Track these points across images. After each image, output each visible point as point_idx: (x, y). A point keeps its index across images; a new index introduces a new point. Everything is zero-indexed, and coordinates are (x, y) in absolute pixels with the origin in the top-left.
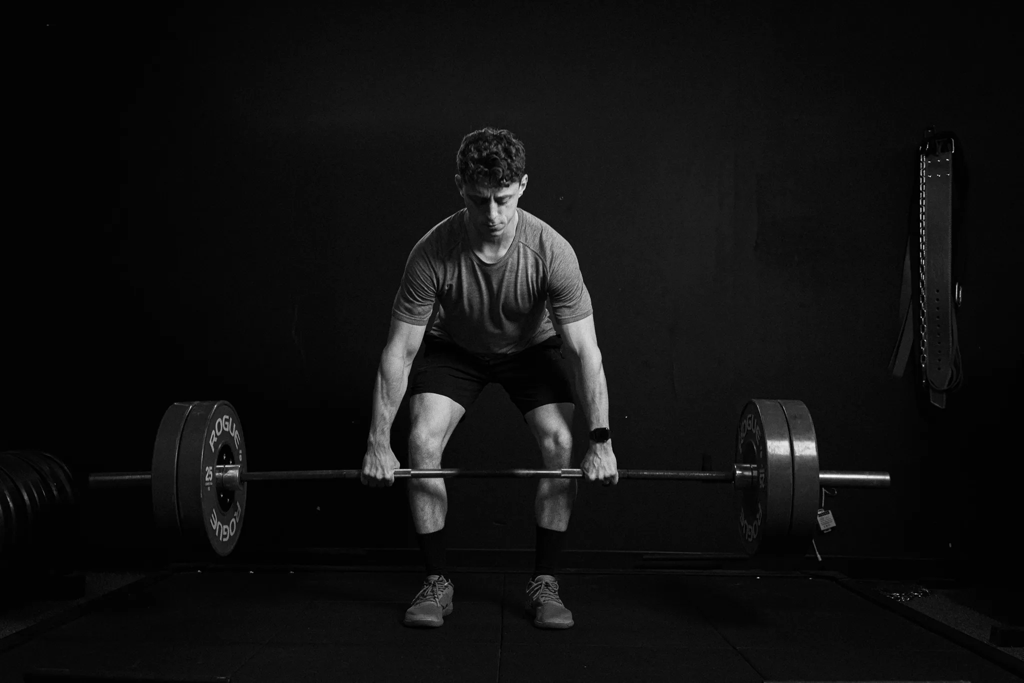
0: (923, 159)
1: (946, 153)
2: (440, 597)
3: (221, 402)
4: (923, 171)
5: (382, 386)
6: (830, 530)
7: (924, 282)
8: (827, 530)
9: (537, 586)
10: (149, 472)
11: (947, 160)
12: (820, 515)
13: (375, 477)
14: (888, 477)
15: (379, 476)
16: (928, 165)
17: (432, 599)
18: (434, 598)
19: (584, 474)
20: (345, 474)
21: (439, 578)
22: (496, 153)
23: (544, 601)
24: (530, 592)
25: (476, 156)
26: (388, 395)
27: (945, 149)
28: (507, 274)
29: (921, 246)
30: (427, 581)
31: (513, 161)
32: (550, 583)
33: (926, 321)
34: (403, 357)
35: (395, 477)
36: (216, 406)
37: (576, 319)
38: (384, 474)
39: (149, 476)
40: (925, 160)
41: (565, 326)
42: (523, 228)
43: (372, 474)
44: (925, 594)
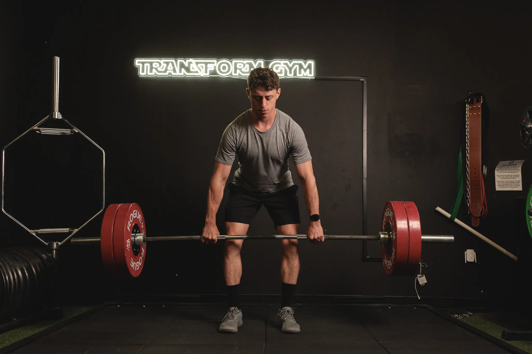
0: (467, 106)
1: (479, 103)
2: (236, 318)
3: (134, 203)
4: (467, 111)
5: (211, 195)
6: (424, 284)
7: (468, 165)
8: (423, 284)
9: (283, 312)
10: (100, 237)
11: (479, 106)
12: (419, 277)
13: (208, 238)
14: (453, 238)
15: (210, 238)
16: (470, 109)
17: (232, 319)
18: (233, 318)
19: (308, 237)
20: (194, 238)
21: (235, 308)
22: (266, 74)
23: (286, 320)
24: (279, 315)
25: (257, 76)
26: (214, 199)
27: (478, 101)
28: (271, 138)
29: (467, 147)
30: (229, 310)
31: (274, 78)
32: (289, 310)
33: (470, 184)
34: (221, 180)
35: (217, 239)
36: (131, 205)
37: (304, 162)
38: (212, 237)
39: (99, 239)
40: (468, 106)
41: (298, 166)
42: (279, 117)
43: (207, 237)
44: (470, 315)
